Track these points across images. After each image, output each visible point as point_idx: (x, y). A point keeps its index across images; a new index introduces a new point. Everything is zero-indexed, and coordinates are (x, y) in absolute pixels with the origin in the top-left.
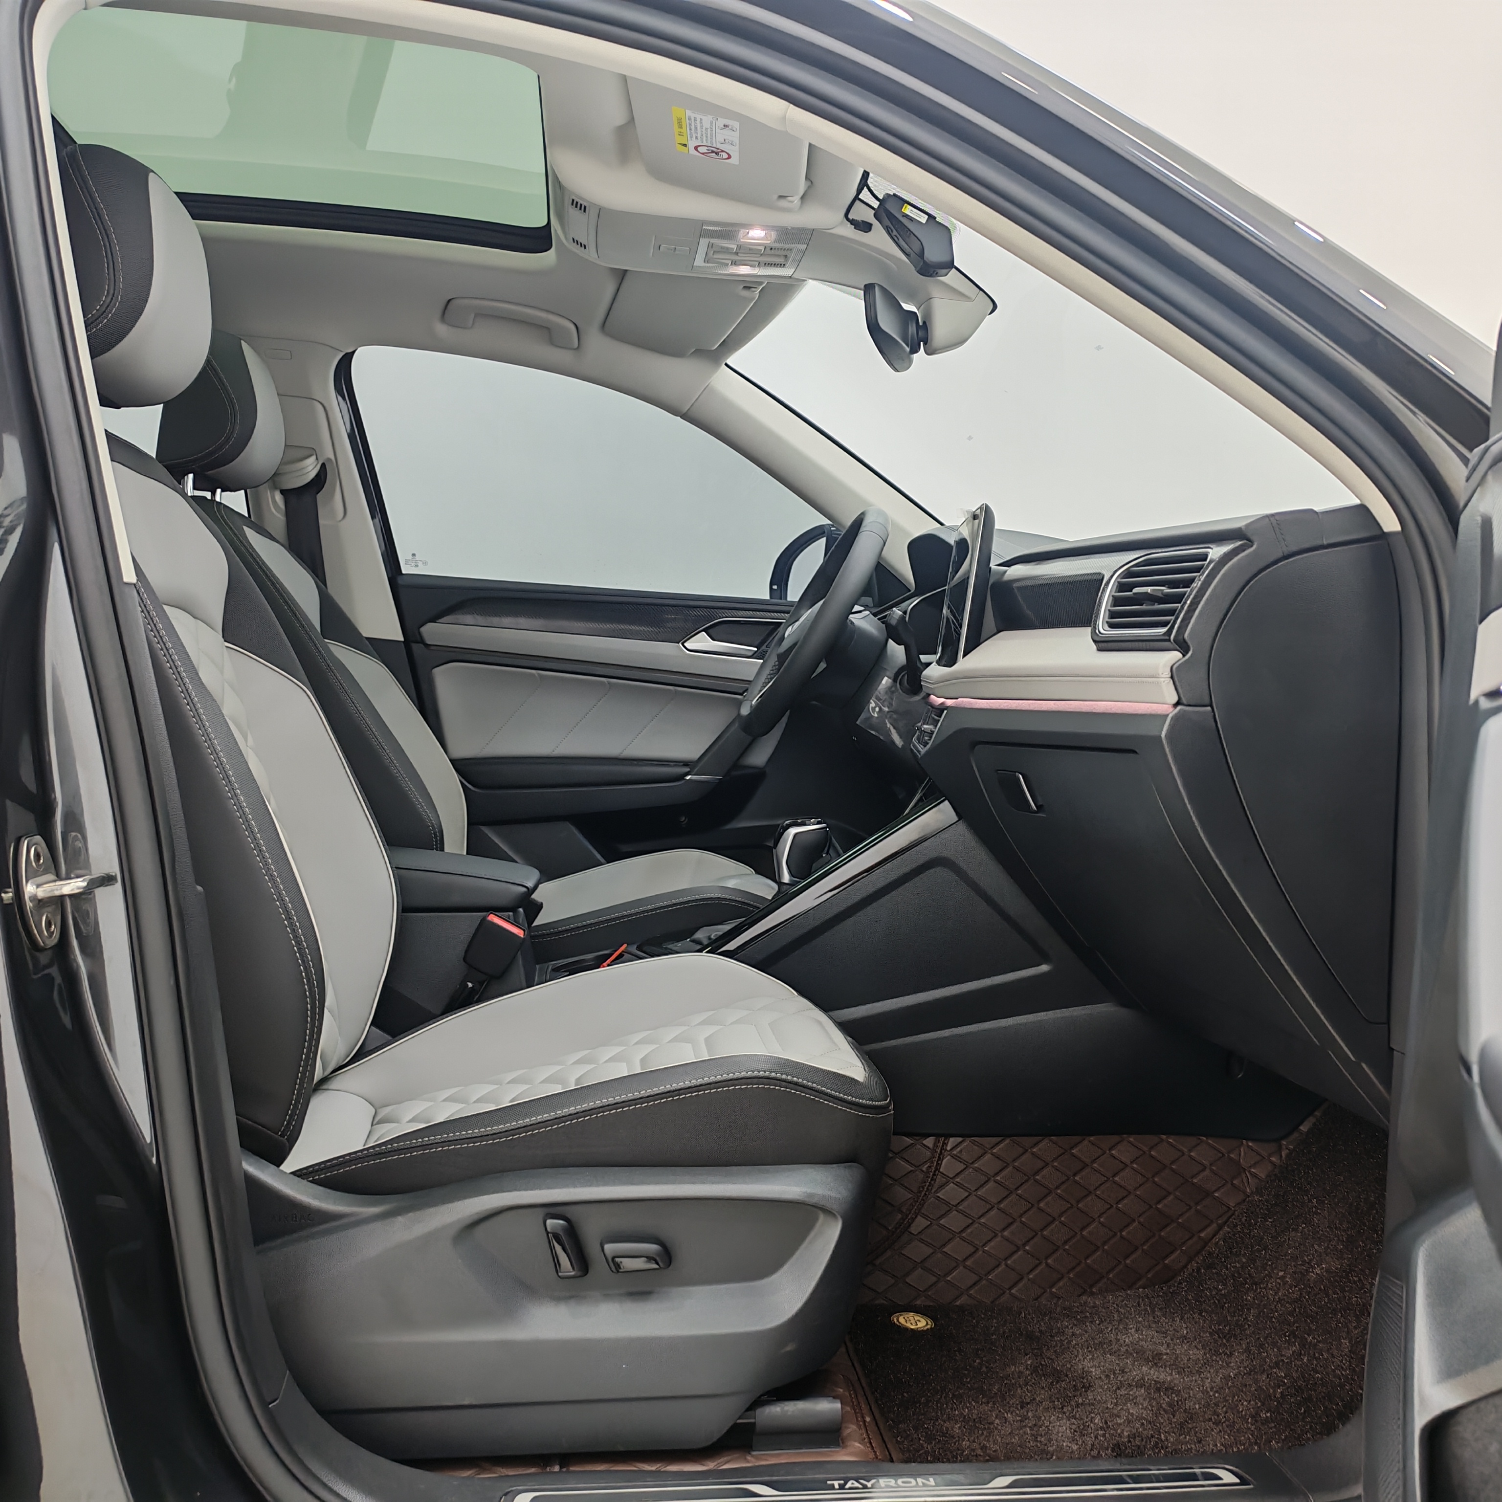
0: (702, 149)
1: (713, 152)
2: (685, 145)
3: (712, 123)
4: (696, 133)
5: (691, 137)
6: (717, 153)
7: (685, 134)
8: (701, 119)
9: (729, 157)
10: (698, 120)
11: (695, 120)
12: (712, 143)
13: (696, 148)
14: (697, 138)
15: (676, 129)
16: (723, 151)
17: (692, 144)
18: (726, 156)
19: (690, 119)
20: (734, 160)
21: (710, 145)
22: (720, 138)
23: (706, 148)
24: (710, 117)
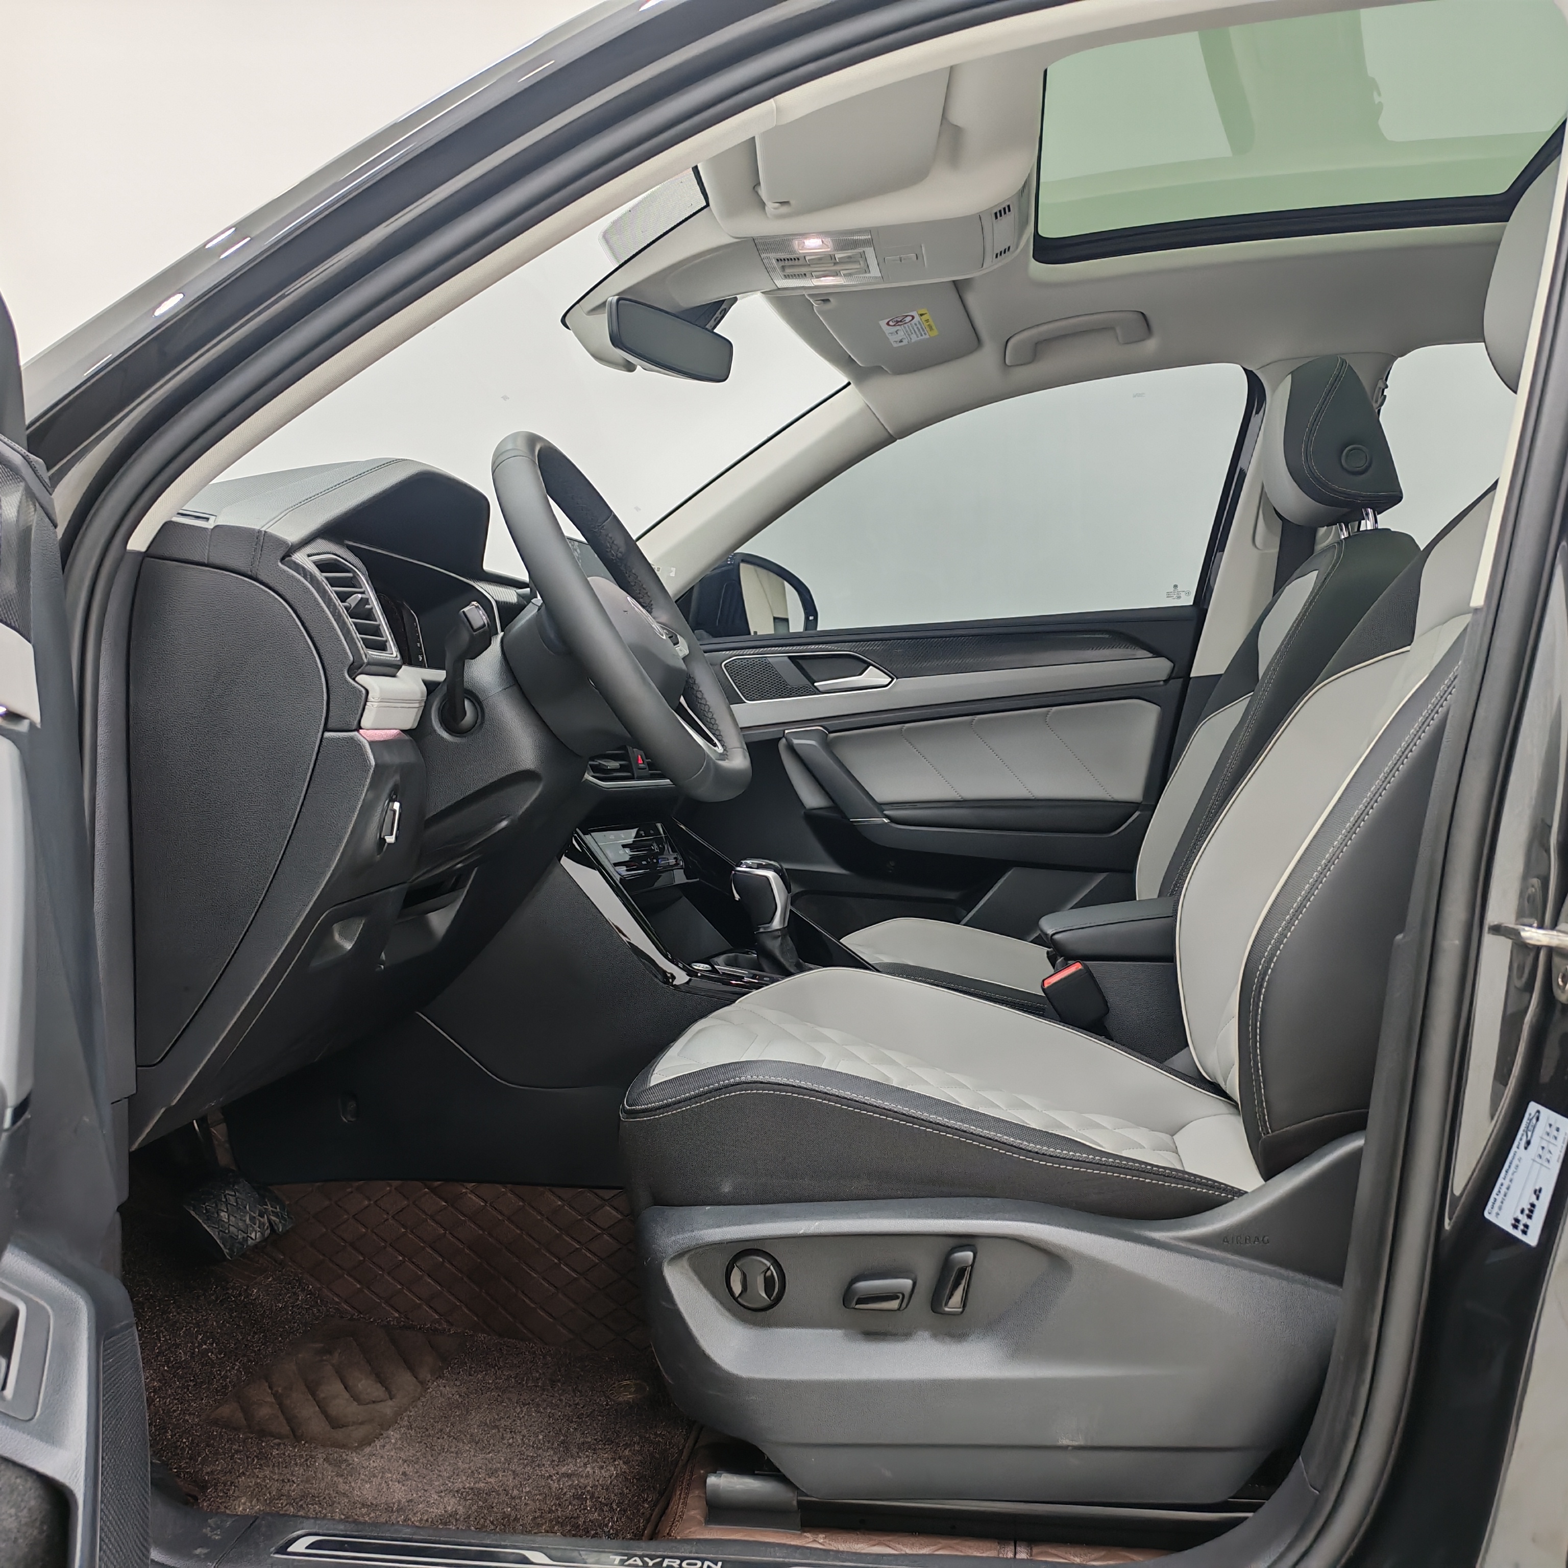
0: (909, 318)
1: (901, 321)
2: (921, 315)
3: (911, 339)
4: (918, 328)
5: (919, 323)
6: (898, 322)
7: (925, 323)
8: (918, 337)
9: (888, 324)
10: (919, 336)
11: (922, 335)
12: (905, 327)
13: (913, 317)
14: (916, 324)
15: (931, 322)
16: (894, 325)
17: (917, 318)
18: (891, 323)
19: (925, 334)
20: (883, 324)
21: (905, 325)
22: (901, 333)
23: (907, 321)
24: (913, 341)
